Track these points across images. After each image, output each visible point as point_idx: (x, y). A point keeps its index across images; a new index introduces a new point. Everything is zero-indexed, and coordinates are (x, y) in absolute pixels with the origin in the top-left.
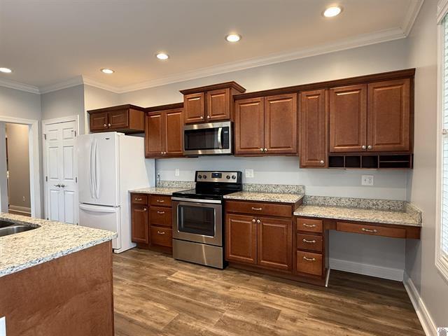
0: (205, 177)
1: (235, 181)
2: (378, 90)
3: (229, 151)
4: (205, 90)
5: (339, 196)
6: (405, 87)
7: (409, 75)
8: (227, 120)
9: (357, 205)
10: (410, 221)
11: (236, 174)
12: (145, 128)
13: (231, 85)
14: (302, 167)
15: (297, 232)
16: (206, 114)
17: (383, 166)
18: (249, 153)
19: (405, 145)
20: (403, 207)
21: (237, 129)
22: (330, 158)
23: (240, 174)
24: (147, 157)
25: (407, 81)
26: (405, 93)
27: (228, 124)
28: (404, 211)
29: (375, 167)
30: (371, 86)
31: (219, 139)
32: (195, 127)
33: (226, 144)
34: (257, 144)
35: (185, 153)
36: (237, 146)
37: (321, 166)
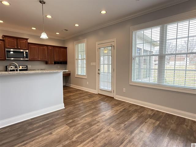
1: (26, 69)
2: (62, 49)
3: (28, 59)
4: (17, 38)
11: (26, 66)
13: (27, 40)
18: (33, 60)
19: (66, 60)
21: (30, 52)
22: (54, 62)
23: (27, 66)
25: (66, 49)
26: (66, 51)
27: (27, 51)
31: (25, 55)
32: (12, 50)
33: (27, 57)
34: (36, 58)
35: (7, 59)
36: (30, 58)
37: (52, 64)
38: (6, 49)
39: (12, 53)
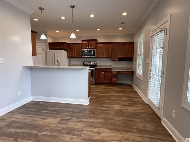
0: (86, 63)
1: (95, 64)
2: (128, 45)
3: (95, 56)
4: (89, 40)
5: (119, 67)
6: (132, 45)
7: (133, 43)
8: (95, 49)
9: (123, 68)
10: (132, 71)
11: (95, 62)
12: (68, 49)
13: (96, 40)
14: (112, 61)
15: (112, 74)
16: (89, 47)
17: (128, 60)
18: (100, 57)
19: (132, 56)
20: (131, 69)
21: (97, 51)
22: (118, 59)
24: (68, 57)
25: (133, 44)
26: (132, 46)
27: (95, 50)
28: (131, 70)
29: (127, 61)
30: (127, 44)
31: (93, 53)
32: (86, 50)
33: (94, 55)
34: (102, 55)
35: (82, 57)
36: (97, 55)
37: (117, 60)
38: (82, 50)
39: (86, 52)
